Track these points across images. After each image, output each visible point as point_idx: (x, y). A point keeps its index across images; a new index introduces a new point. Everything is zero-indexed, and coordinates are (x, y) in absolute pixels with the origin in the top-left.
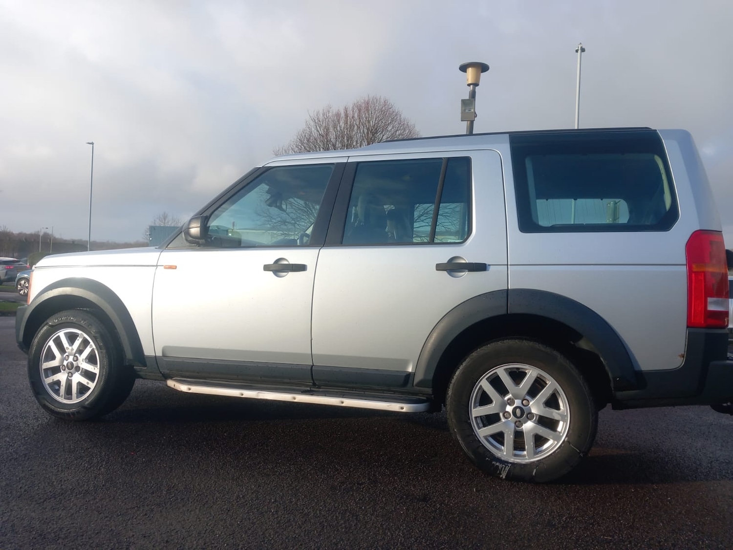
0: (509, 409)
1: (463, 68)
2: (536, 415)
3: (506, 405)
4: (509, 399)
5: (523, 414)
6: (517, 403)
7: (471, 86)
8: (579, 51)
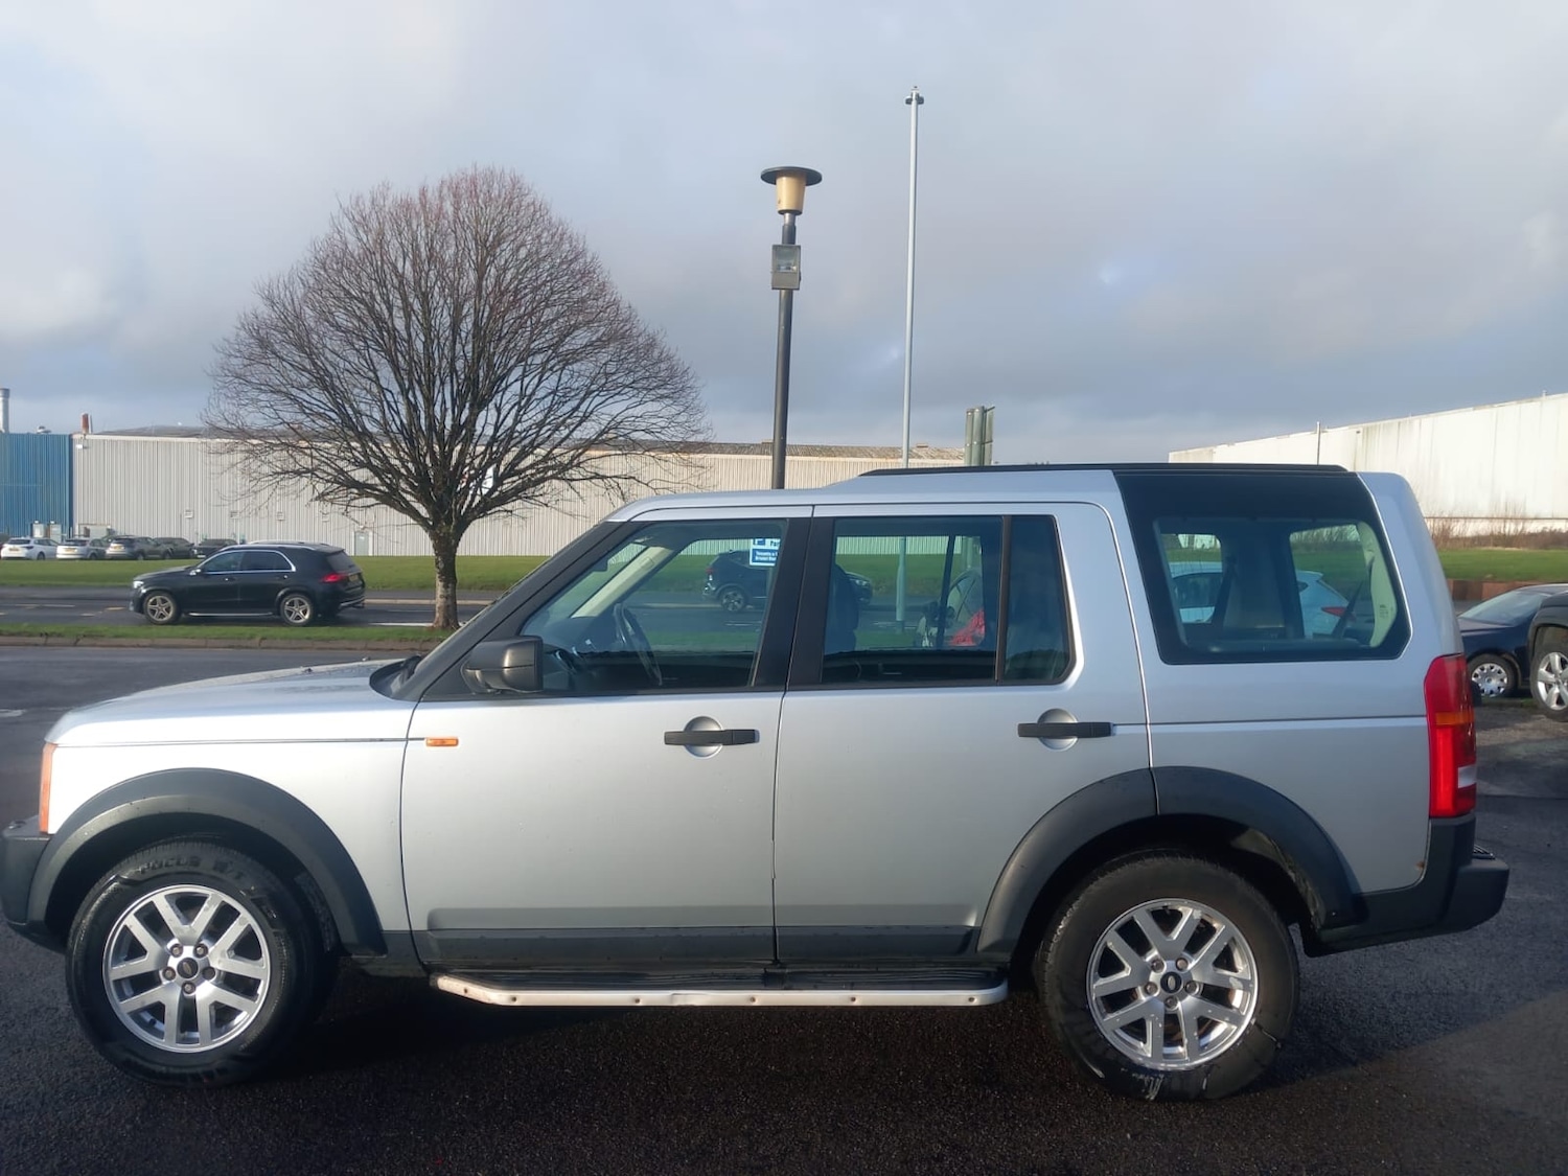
0: (1154, 977)
1: (770, 177)
2: (1200, 983)
3: (1150, 973)
4: (1153, 961)
5: (1176, 985)
6: (1167, 966)
7: (787, 215)
8: (914, 102)
